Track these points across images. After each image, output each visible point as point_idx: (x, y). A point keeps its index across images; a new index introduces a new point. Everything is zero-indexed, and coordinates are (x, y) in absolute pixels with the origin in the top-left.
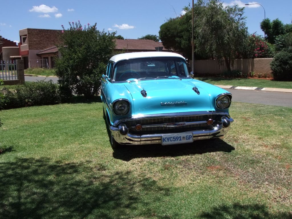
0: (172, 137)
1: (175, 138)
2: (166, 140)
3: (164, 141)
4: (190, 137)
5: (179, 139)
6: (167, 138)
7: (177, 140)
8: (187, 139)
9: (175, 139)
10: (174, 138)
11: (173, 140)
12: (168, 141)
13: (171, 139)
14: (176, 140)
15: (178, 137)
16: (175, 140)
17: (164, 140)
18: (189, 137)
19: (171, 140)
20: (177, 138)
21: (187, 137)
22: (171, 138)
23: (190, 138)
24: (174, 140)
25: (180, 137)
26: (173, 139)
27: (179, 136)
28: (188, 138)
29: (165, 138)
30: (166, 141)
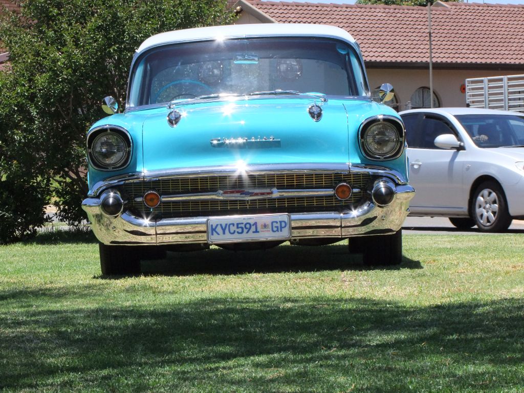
0: (233, 225)
1: (243, 226)
2: (219, 229)
3: (214, 233)
4: (283, 224)
5: (253, 228)
6: (221, 225)
7: (247, 232)
8: (275, 229)
9: (242, 228)
10: (240, 226)
11: (237, 230)
12: (224, 233)
13: (233, 229)
14: (245, 231)
15: (250, 224)
16: (242, 232)
17: (214, 230)
18: (278, 225)
19: (232, 231)
20: (248, 226)
21: (275, 224)
22: (231, 226)
23: (281, 227)
24: (240, 230)
25: (255, 224)
26: (238, 228)
27: (252, 222)
28: (277, 227)
29: (217, 225)
30: (218, 234)
